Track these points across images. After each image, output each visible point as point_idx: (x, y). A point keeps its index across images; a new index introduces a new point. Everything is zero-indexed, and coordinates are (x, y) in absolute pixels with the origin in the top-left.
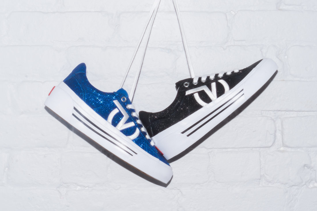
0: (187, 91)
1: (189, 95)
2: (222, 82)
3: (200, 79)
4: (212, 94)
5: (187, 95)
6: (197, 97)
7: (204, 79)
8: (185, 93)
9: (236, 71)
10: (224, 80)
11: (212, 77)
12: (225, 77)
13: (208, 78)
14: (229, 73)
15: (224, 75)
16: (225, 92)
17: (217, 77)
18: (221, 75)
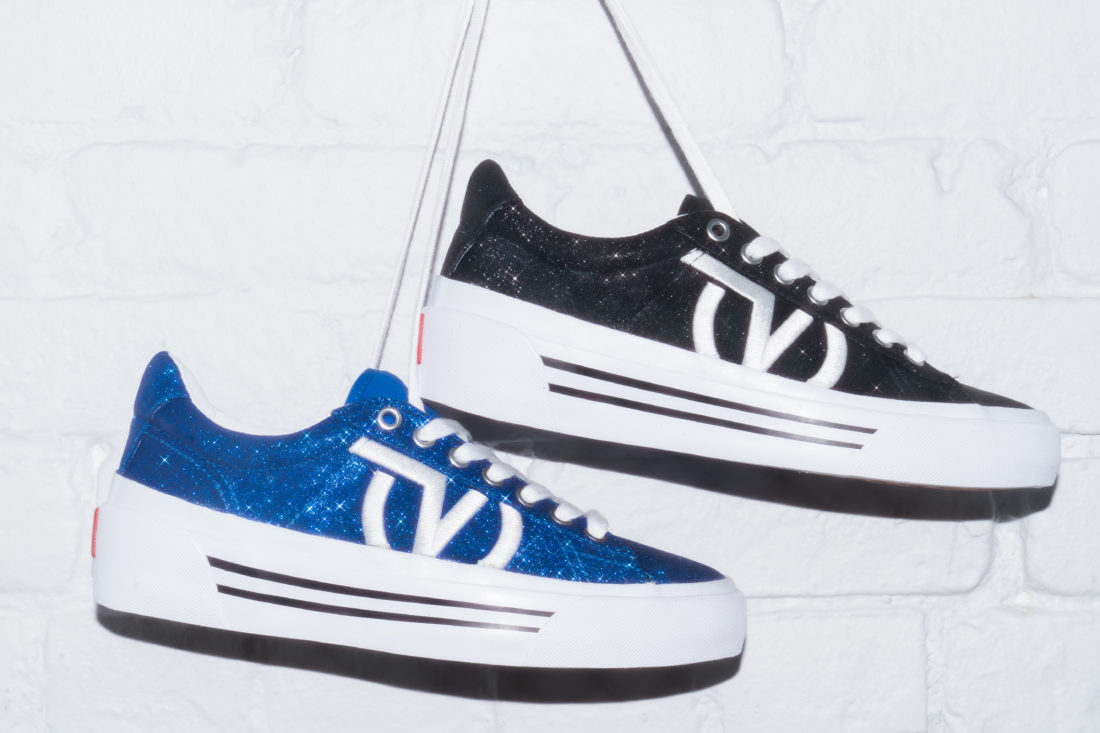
0: (700, 253)
1: (689, 269)
2: (836, 343)
3: (776, 259)
4: (765, 343)
5: (684, 264)
6: (709, 301)
7: (787, 273)
8: (686, 251)
9: (915, 356)
10: (847, 338)
11: (820, 295)
12: (861, 338)
13: (806, 283)
14: (885, 338)
15: (863, 326)
16: (810, 381)
17: (832, 311)
18: (852, 317)
